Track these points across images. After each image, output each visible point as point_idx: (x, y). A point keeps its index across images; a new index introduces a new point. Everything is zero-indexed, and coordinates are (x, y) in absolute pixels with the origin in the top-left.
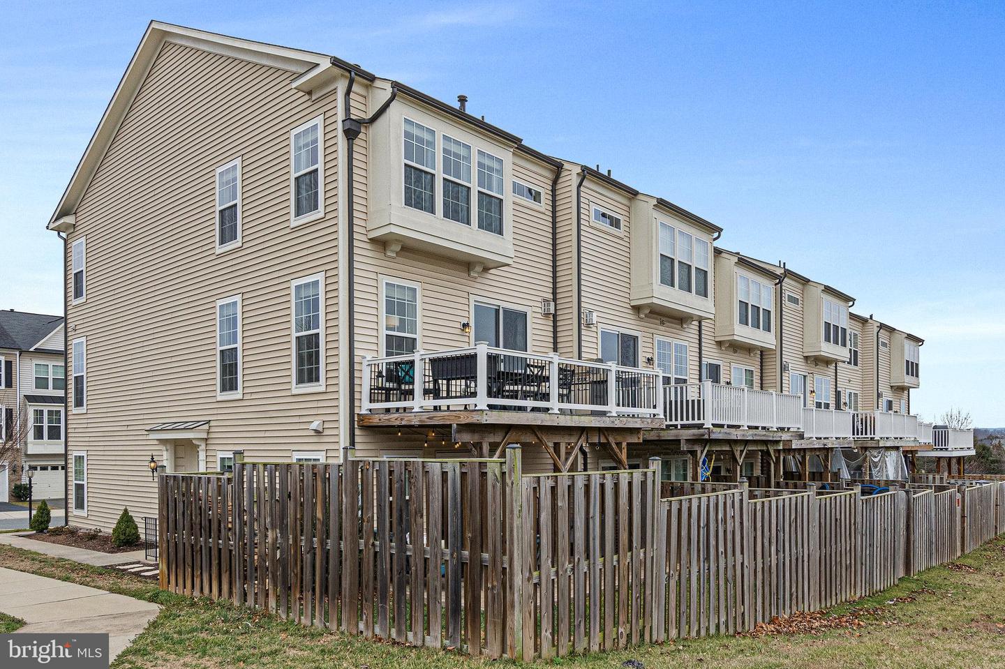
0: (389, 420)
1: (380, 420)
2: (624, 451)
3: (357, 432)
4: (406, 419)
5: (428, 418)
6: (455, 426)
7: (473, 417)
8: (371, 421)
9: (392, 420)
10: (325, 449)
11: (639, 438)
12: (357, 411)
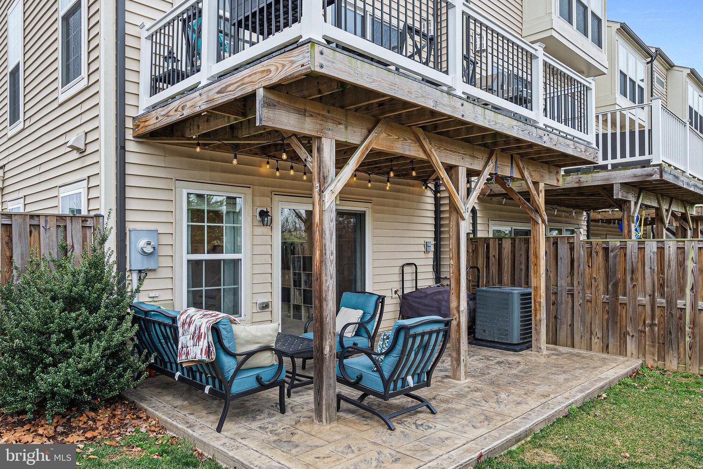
0: (167, 115)
1: (157, 118)
2: (542, 195)
3: (131, 146)
4: (189, 104)
5: (218, 92)
6: (260, 93)
7: (292, 62)
8: (147, 124)
9: (171, 114)
10: (85, 176)
11: (558, 180)
12: (130, 112)
